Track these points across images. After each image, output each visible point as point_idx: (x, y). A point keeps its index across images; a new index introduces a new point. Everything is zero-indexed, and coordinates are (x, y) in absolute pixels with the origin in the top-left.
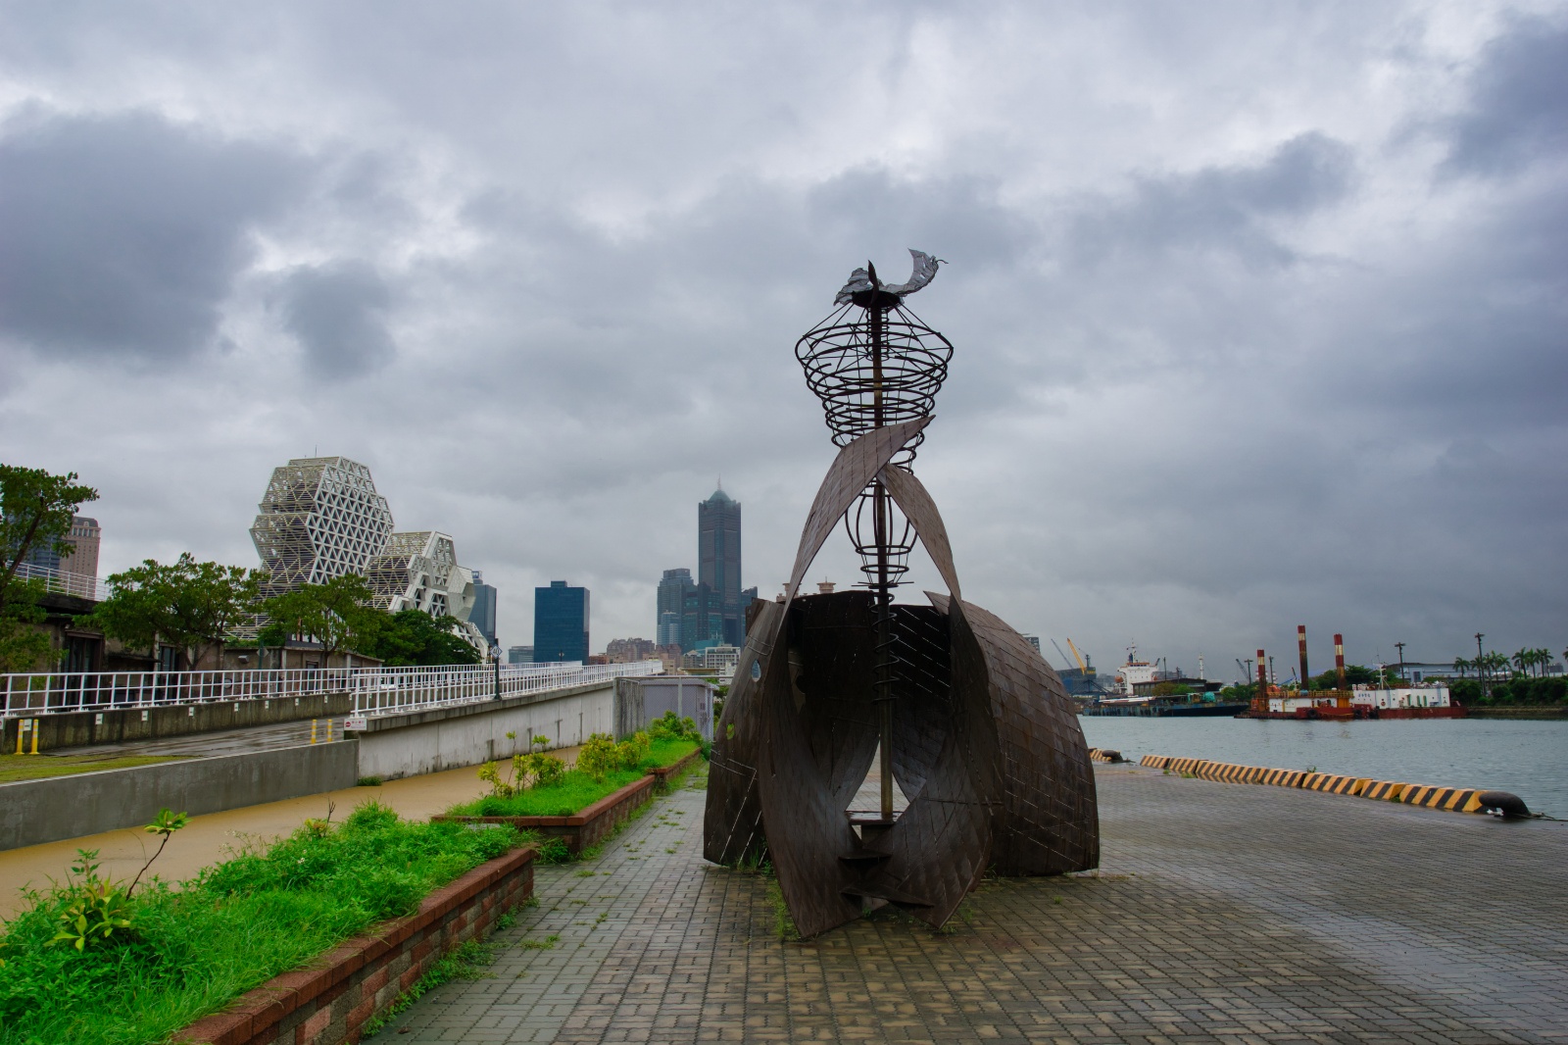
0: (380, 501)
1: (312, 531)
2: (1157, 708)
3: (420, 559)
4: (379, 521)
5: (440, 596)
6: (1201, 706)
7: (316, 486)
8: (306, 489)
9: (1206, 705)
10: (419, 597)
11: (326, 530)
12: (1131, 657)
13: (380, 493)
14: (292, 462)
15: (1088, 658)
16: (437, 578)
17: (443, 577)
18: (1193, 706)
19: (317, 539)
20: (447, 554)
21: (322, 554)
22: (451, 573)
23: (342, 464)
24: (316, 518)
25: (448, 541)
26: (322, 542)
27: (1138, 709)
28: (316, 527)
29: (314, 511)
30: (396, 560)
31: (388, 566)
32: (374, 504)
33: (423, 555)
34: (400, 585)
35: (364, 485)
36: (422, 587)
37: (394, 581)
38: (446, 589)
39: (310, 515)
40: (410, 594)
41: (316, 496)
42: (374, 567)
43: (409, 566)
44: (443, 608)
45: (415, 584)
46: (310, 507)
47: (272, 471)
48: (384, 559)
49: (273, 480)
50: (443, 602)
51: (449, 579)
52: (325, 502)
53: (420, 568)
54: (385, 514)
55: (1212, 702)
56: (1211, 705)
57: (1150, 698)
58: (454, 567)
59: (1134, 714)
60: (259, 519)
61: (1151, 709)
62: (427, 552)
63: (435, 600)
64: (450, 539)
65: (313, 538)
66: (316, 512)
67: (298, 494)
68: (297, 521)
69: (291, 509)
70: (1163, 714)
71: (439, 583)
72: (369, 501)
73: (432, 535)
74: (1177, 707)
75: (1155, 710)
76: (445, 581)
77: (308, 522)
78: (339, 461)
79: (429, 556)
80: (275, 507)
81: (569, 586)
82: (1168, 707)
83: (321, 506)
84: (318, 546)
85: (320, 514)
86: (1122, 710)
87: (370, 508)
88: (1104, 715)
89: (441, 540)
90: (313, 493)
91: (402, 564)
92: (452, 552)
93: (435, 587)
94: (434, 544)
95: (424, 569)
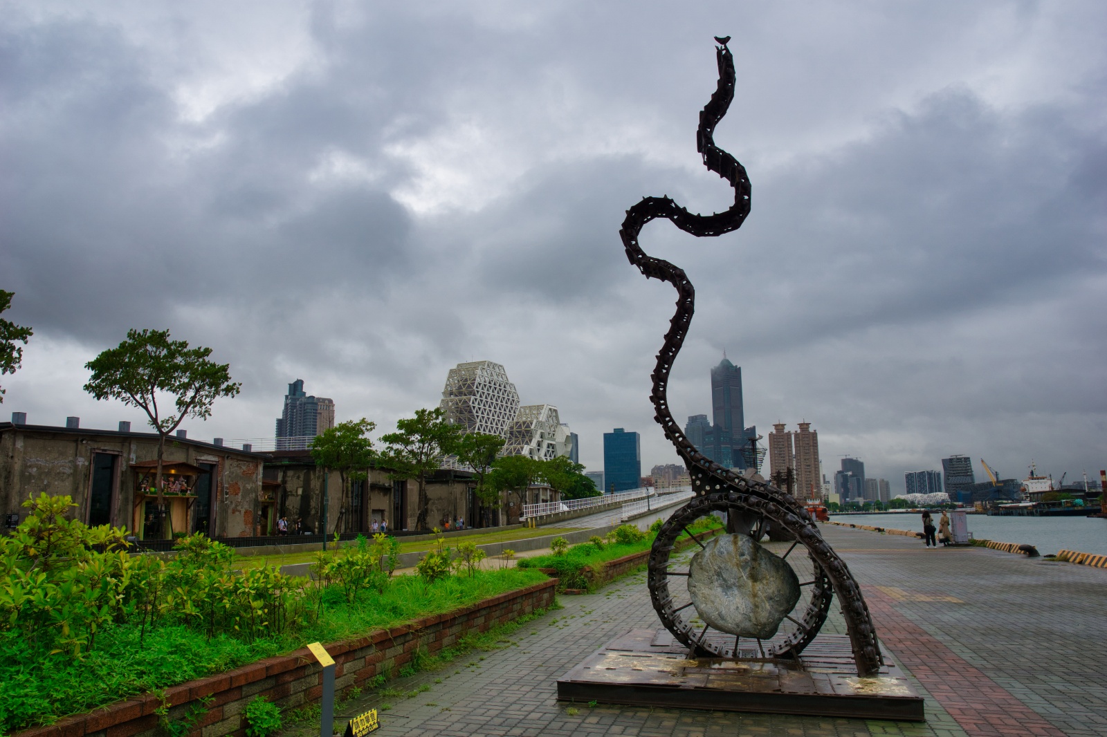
0: (511, 386)
1: (474, 407)
2: (1038, 510)
3: (538, 422)
4: (511, 398)
5: (551, 444)
6: (1071, 509)
7: (475, 380)
8: (469, 382)
9: (1076, 508)
10: (539, 446)
11: (482, 406)
12: (1032, 473)
13: (510, 381)
14: (459, 366)
16: (549, 434)
17: (552, 433)
18: (1066, 509)
19: (477, 412)
20: (554, 418)
21: (481, 421)
22: (557, 430)
23: (488, 365)
24: (476, 399)
25: (554, 410)
26: (480, 414)
27: (1025, 511)
28: (476, 405)
29: (474, 395)
30: (524, 423)
31: (520, 426)
32: (508, 389)
33: (540, 419)
34: (527, 439)
35: (502, 377)
36: (540, 440)
37: (524, 436)
38: (554, 440)
39: (473, 398)
40: (534, 444)
41: (475, 386)
42: (512, 428)
43: (532, 427)
44: (553, 452)
45: (536, 438)
46: (472, 393)
47: (448, 372)
48: (517, 423)
49: (449, 377)
50: (553, 448)
51: (556, 434)
52: (480, 389)
53: (539, 427)
54: (514, 394)
55: (1081, 506)
56: (1080, 508)
57: (1034, 503)
58: (559, 426)
59: (1022, 515)
60: (443, 400)
61: (1034, 511)
62: (542, 418)
63: (548, 447)
64: (555, 408)
65: (474, 411)
67: (464, 385)
68: (465, 402)
69: (461, 394)
70: (1042, 514)
71: (550, 436)
72: (505, 387)
73: (545, 407)
74: (1052, 509)
75: (1037, 511)
76: (554, 435)
77: (471, 402)
78: (487, 363)
79: (544, 420)
80: (451, 394)
81: (626, 431)
82: (1046, 509)
83: (478, 392)
84: (478, 416)
85: (478, 397)
86: (1014, 511)
87: (505, 391)
88: (1002, 515)
89: (550, 409)
90: (473, 384)
91: (528, 426)
92: (557, 417)
93: (548, 439)
94: (546, 412)
95: (541, 428)
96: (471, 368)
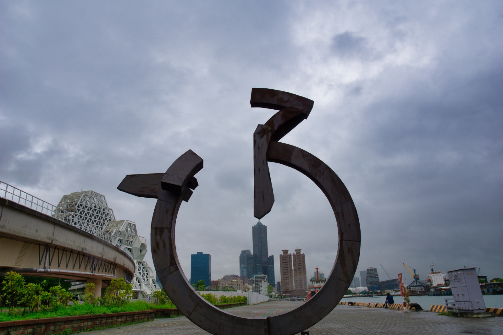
0: (110, 210)
3: (118, 231)
4: (108, 218)
7: (78, 202)
8: (74, 203)
11: (81, 220)
12: (432, 270)
13: (109, 207)
14: (71, 193)
15: (414, 270)
16: (128, 241)
17: (130, 240)
20: (133, 231)
22: (134, 239)
23: (91, 194)
25: (133, 225)
28: (76, 218)
32: (107, 211)
33: (120, 230)
38: (132, 246)
39: (73, 213)
41: (77, 206)
43: (113, 235)
46: (74, 210)
47: (62, 197)
49: (62, 200)
50: (130, 251)
51: (133, 241)
52: (81, 209)
53: (118, 235)
54: (112, 216)
58: (136, 236)
62: (122, 229)
64: (134, 224)
66: (76, 212)
67: (70, 205)
71: (128, 243)
72: (104, 210)
73: (125, 222)
76: (132, 242)
77: (71, 216)
78: (90, 192)
79: (123, 231)
80: (60, 211)
83: (79, 210)
85: (78, 213)
87: (104, 213)
89: (130, 224)
90: (76, 204)
92: (135, 230)
93: (126, 244)
94: (126, 225)
95: (120, 236)
96: (78, 195)
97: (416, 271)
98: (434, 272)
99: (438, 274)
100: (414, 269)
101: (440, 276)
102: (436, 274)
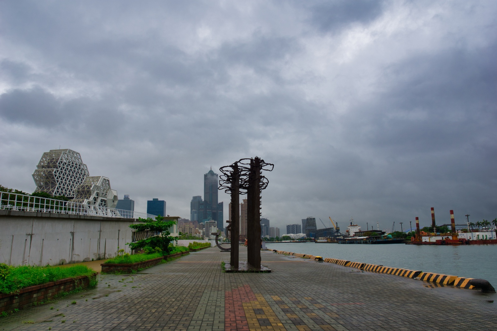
0: (84, 166)
1: (56, 175)
2: (371, 241)
4: (83, 173)
5: (104, 200)
6: (387, 240)
7: (59, 159)
8: (54, 160)
9: (389, 240)
10: (95, 200)
11: (62, 175)
12: (351, 223)
13: (84, 163)
14: (51, 151)
16: (103, 194)
17: (105, 193)
18: (384, 240)
19: (57, 178)
20: (107, 185)
21: (60, 184)
22: (108, 192)
23: (69, 152)
24: (58, 171)
25: (107, 180)
26: (60, 180)
27: (362, 241)
28: (57, 174)
29: (57, 168)
30: (87, 186)
31: (84, 188)
32: (82, 167)
33: (97, 185)
34: (88, 196)
36: (96, 197)
37: (86, 194)
38: (106, 198)
39: (55, 169)
40: (91, 199)
42: (79, 189)
43: (91, 189)
44: (105, 204)
45: (94, 195)
46: (55, 167)
47: (43, 154)
48: (82, 186)
49: (43, 157)
50: (105, 202)
51: (108, 194)
52: (61, 165)
53: (96, 189)
54: (86, 171)
55: (391, 238)
56: (391, 240)
57: (367, 237)
58: (110, 190)
59: (360, 243)
60: (36, 171)
61: (368, 241)
62: (99, 184)
63: (102, 201)
64: (108, 179)
65: (56, 178)
66: (58, 168)
67: (51, 162)
68: (50, 172)
69: (49, 167)
70: (373, 243)
71: (103, 195)
72: (79, 166)
73: (101, 178)
74: (378, 240)
75: (369, 241)
76: (106, 194)
77: (54, 172)
78: (68, 150)
79: (99, 185)
80: (43, 167)
81: (159, 200)
82: (375, 240)
83: (60, 166)
84: (58, 181)
85: (59, 169)
86: (355, 241)
87: (80, 168)
88: (347, 243)
89: (105, 179)
90: (57, 162)
91: (89, 188)
92: (109, 184)
93: (102, 197)
94: (102, 180)
95: (97, 190)
96: (58, 152)
97: (338, 224)
98: (352, 225)
99: (355, 227)
100: (337, 223)
101: (356, 228)
102: (353, 227)
